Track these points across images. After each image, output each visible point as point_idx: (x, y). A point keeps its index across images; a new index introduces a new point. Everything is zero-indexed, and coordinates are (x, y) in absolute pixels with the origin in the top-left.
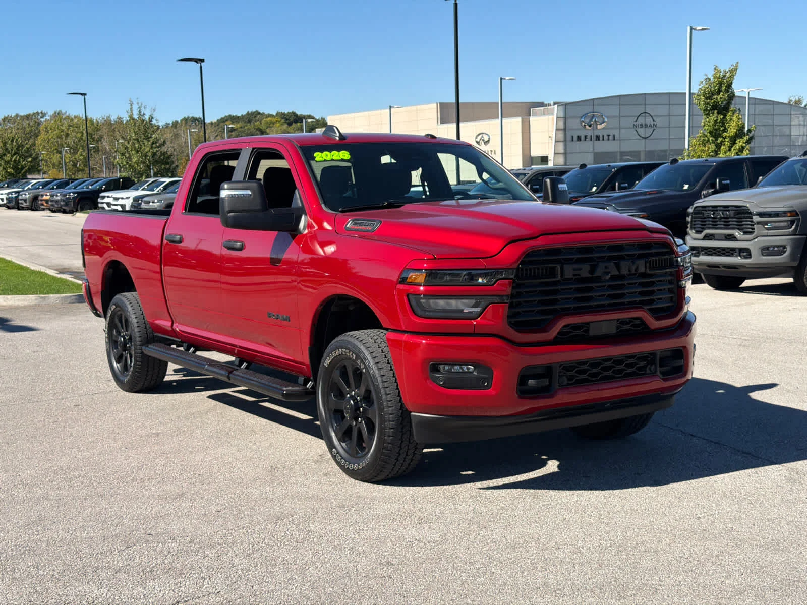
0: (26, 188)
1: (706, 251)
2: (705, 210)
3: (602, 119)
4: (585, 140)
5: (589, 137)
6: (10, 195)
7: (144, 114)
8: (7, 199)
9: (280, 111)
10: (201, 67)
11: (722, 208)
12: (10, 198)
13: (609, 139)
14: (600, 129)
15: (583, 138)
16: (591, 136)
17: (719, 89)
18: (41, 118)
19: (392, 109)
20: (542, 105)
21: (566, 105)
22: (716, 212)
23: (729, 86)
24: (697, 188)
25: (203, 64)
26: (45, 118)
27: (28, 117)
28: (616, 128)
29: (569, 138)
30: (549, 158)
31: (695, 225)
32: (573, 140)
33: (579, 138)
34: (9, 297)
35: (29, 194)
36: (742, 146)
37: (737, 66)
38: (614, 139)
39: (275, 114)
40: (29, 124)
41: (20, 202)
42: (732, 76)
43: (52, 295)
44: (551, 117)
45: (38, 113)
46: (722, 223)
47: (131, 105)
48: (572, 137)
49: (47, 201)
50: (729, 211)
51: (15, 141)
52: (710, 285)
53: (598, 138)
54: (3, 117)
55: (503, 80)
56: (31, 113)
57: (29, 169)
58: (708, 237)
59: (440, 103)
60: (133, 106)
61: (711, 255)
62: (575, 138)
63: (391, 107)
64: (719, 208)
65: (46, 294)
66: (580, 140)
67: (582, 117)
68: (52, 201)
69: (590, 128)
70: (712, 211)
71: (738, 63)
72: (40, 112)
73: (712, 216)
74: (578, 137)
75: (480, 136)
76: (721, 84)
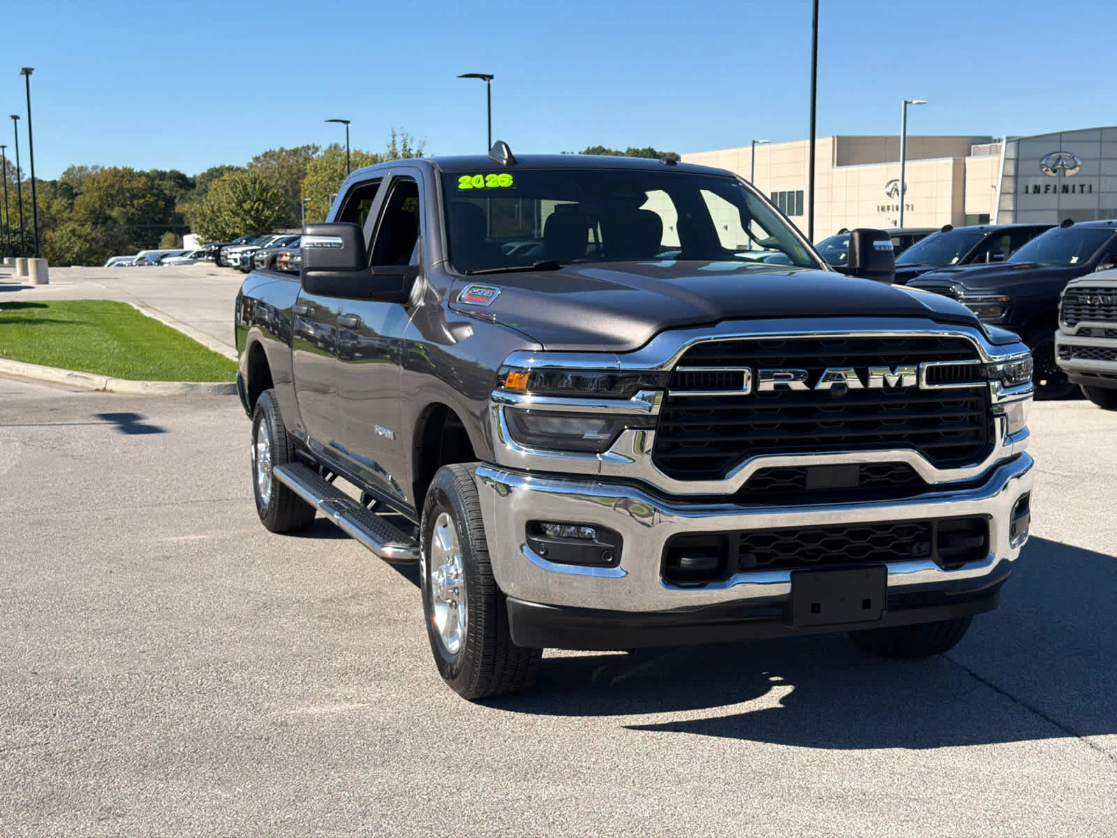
0: (266, 246)
1: (1079, 352)
2: (1081, 294)
3: (1073, 162)
4: (1046, 192)
5: (1052, 188)
6: (245, 255)
7: (410, 149)
8: (241, 259)
9: (632, 147)
10: (489, 85)
11: (1103, 292)
12: (244, 257)
13: (1082, 191)
14: (1069, 177)
15: (1042, 189)
16: (1055, 187)
18: (313, 153)
20: (988, 140)
21: (1019, 142)
22: (1095, 297)
24: (1089, 262)
25: (491, 81)
26: (318, 153)
27: (295, 152)
28: (1095, 176)
29: (1021, 189)
30: (991, 217)
31: (1067, 314)
32: (1027, 192)
33: (1037, 189)
34: (149, 383)
35: (267, 253)
38: (1090, 191)
39: (624, 151)
40: (297, 161)
41: (256, 263)
43: (202, 383)
44: (995, 158)
45: (308, 147)
46: (1102, 312)
47: (394, 137)
48: (1027, 187)
49: (286, 263)
50: (1111, 295)
51: (258, 182)
52: (1095, 402)
53: (1065, 189)
54: (264, 152)
55: (908, 105)
56: (300, 147)
57: (275, 220)
58: (1083, 332)
59: (838, 137)
60: (396, 139)
61: (1096, 358)
62: (1031, 190)
63: (754, 143)
64: (1098, 292)
65: (197, 381)
66: (1039, 192)
67: (1042, 159)
68: (291, 263)
69: (1054, 175)
70: (1090, 294)
72: (311, 144)
73: (1089, 302)
74: (1036, 187)
75: (892, 184)
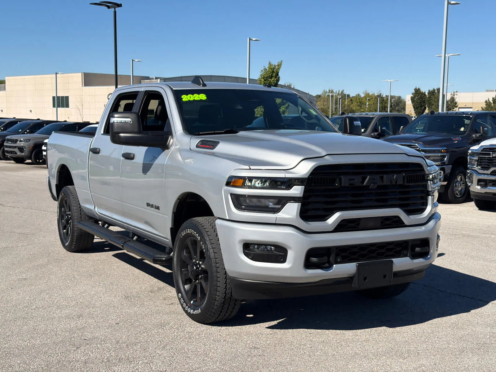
17: (271, 75)
19: (57, 75)
20: (148, 78)
23: (277, 74)
36: (284, 110)
37: (281, 63)
42: (279, 69)
59: (84, 73)
63: (56, 74)
71: (282, 61)
76: (273, 72)
